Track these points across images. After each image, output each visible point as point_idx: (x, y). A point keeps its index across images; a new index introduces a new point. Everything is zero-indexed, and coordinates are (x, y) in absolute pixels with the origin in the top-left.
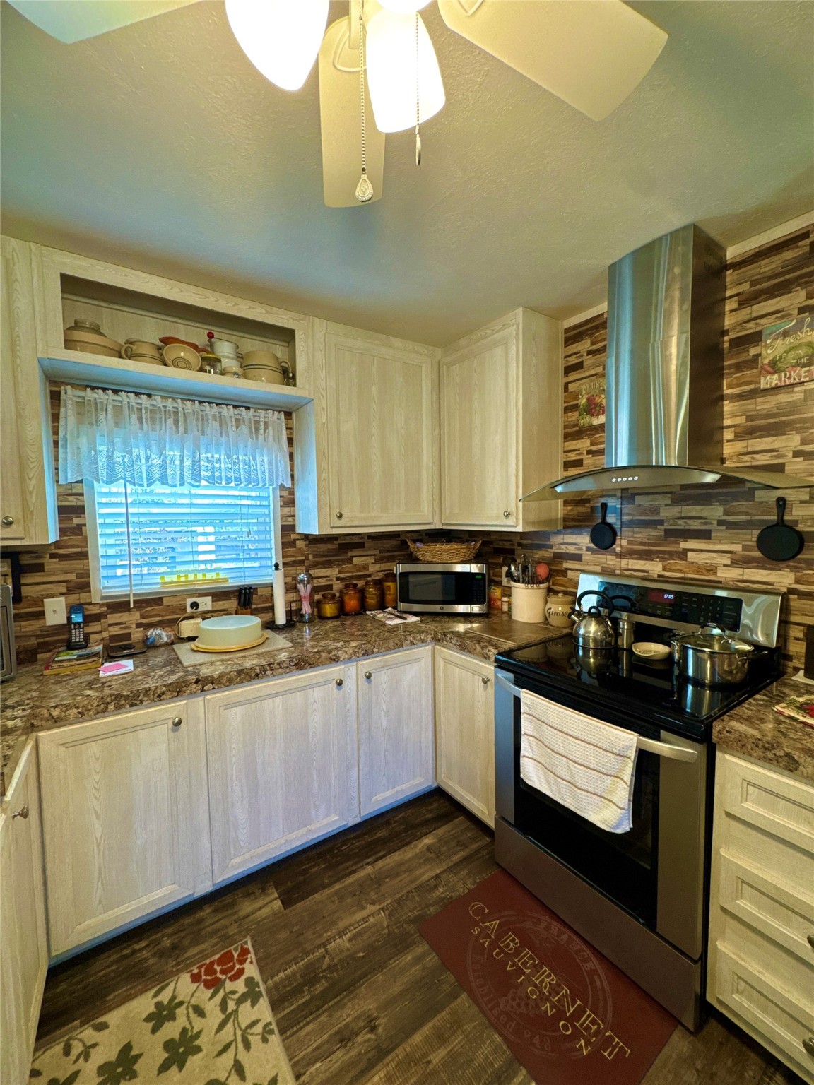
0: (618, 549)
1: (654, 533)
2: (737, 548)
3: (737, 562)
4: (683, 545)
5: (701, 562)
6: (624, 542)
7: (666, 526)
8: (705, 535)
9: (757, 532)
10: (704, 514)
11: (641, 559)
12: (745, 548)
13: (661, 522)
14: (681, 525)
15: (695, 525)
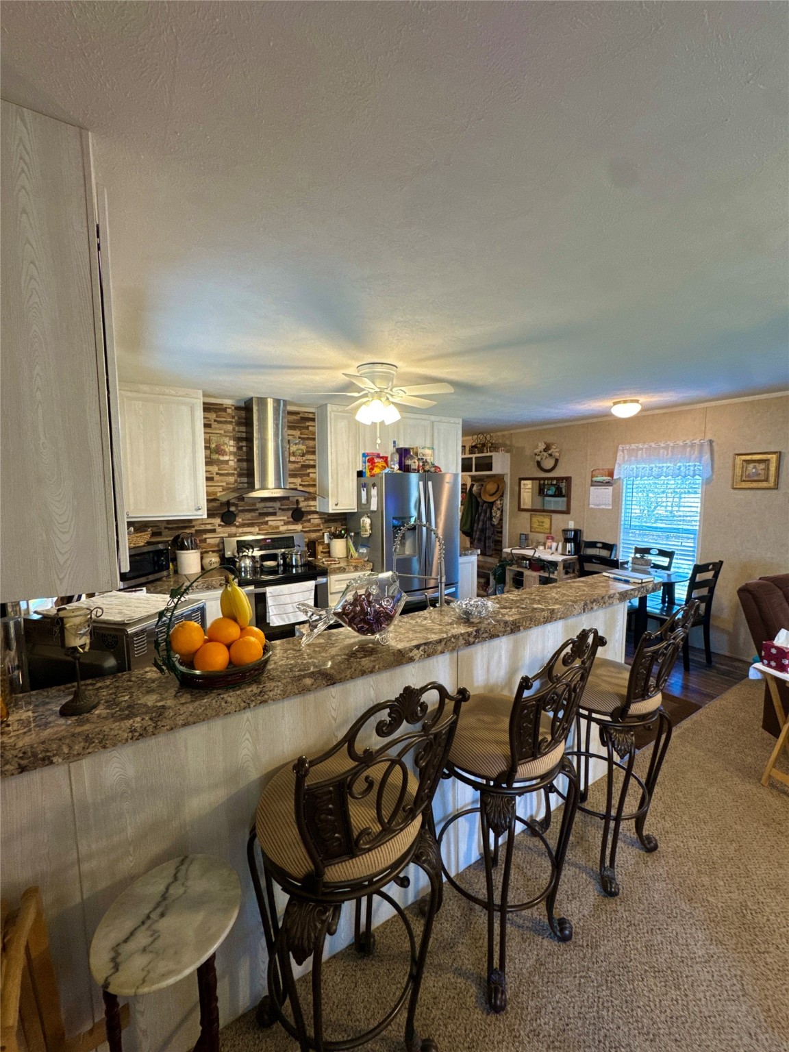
0: (237, 524)
1: (253, 514)
2: (285, 518)
3: (286, 523)
4: (267, 519)
5: (274, 525)
6: (240, 520)
7: (259, 511)
8: (274, 514)
9: (291, 512)
10: (274, 505)
11: (248, 527)
12: (288, 518)
13: (257, 510)
14: (265, 510)
15: (271, 510)
